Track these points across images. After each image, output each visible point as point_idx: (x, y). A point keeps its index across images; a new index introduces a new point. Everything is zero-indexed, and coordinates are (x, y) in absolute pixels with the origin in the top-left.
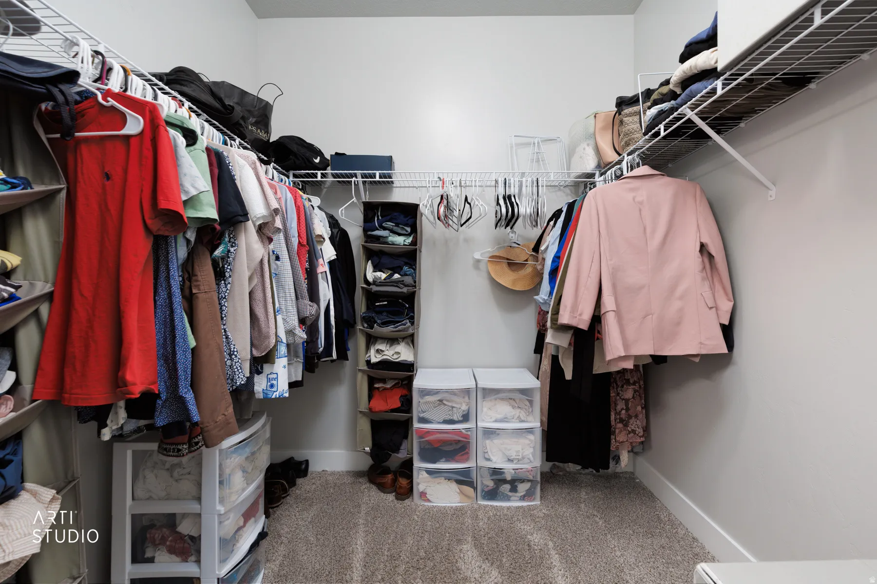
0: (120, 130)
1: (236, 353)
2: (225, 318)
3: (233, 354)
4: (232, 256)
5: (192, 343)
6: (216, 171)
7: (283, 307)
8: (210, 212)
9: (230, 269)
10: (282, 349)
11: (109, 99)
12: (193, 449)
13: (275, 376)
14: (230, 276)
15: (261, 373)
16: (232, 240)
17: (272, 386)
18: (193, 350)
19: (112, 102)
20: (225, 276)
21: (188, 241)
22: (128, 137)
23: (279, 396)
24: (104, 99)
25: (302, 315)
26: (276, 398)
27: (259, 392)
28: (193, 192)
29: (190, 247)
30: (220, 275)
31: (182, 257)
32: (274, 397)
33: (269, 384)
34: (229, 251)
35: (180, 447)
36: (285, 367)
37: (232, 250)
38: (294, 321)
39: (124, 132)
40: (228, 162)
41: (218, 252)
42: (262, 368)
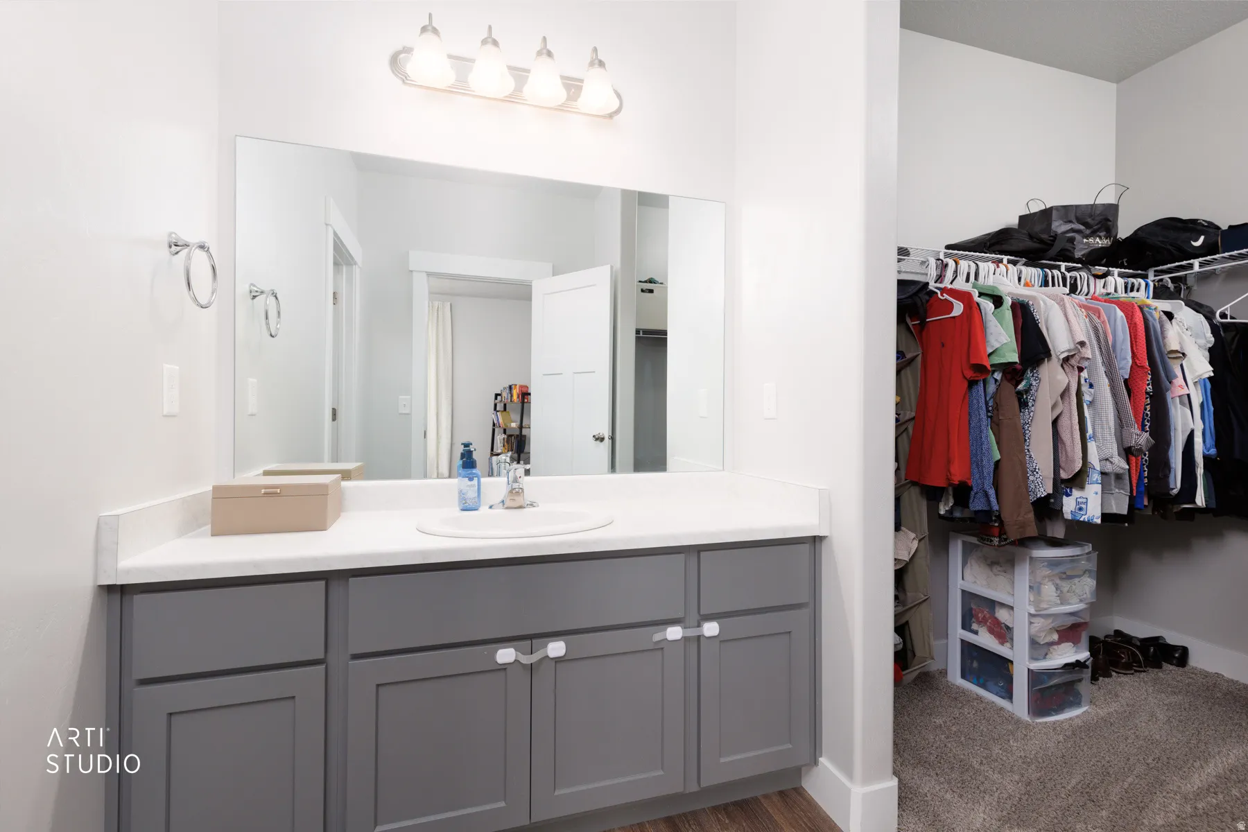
0: (949, 314)
1: (1037, 470)
2: (1028, 441)
3: (1035, 471)
4: (1034, 389)
5: (998, 456)
6: (1020, 322)
7: (1099, 435)
8: (1014, 357)
9: (1033, 400)
10: (1094, 475)
11: (944, 294)
12: (1002, 543)
13: (1084, 500)
14: (1033, 406)
15: (1070, 495)
16: (1035, 375)
17: (1081, 509)
18: (997, 463)
19: (946, 296)
20: (1028, 406)
21: (996, 380)
22: (954, 317)
23: (1089, 521)
24: (942, 295)
25: (1127, 445)
26: (1084, 522)
27: (1067, 513)
28: (997, 345)
29: (998, 384)
30: (1023, 404)
31: (992, 392)
32: (1082, 519)
33: (1078, 507)
34: (1031, 385)
35: (993, 539)
36: (1097, 493)
37: (1034, 383)
38: (1113, 449)
39: (953, 314)
40: (1032, 309)
41: (1020, 387)
42: (1071, 491)
